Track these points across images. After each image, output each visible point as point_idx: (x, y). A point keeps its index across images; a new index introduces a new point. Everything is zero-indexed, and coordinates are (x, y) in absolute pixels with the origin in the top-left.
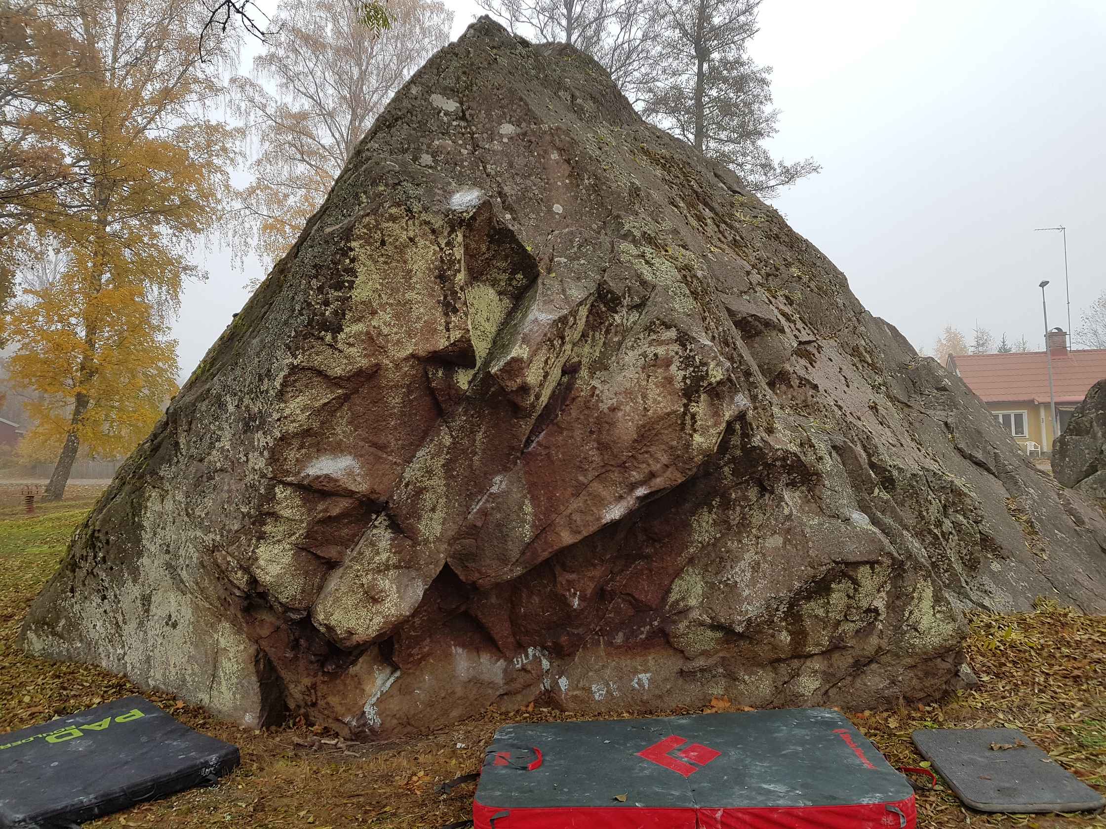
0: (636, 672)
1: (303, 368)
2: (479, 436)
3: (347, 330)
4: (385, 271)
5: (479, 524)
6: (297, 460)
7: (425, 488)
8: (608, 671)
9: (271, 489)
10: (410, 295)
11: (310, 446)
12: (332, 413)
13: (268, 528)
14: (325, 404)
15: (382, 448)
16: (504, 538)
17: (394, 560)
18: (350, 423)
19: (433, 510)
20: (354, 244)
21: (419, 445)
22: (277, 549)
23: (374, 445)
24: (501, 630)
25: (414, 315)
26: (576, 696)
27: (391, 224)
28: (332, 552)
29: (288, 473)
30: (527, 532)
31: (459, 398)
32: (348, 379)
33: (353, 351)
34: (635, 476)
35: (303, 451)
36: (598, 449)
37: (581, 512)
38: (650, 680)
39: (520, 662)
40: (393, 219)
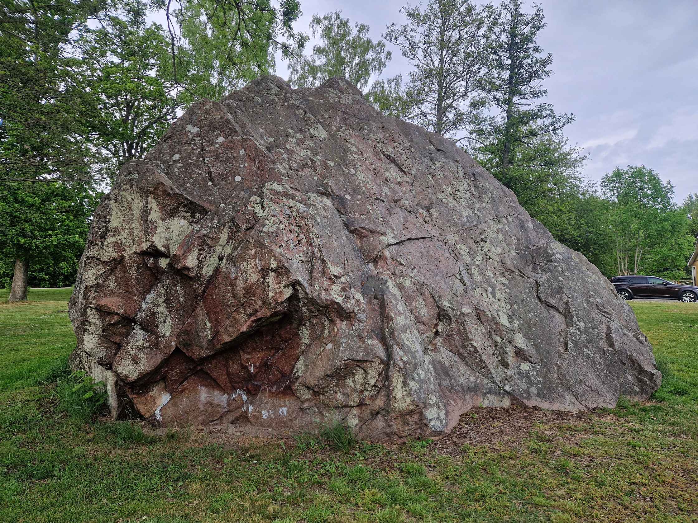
0: (281, 406)
1: (91, 257)
2: (179, 289)
3: (108, 240)
4: (125, 214)
5: (188, 329)
6: (94, 297)
7: (157, 312)
8: (269, 405)
9: (85, 309)
10: (134, 225)
11: (99, 292)
12: (107, 277)
13: (87, 327)
14: (102, 273)
15: (131, 293)
16: (199, 336)
17: (146, 344)
18: (115, 282)
19: (165, 322)
20: (111, 202)
21: (149, 292)
22: (92, 336)
23: (127, 292)
24: (223, 379)
25: (135, 234)
26: (255, 415)
27: (124, 193)
28: (117, 339)
29: (91, 303)
30: (209, 334)
31: (163, 272)
32: (110, 262)
33: (110, 250)
34: (249, 311)
35: (97, 294)
36: (233, 297)
37: (230, 326)
38: (287, 411)
39: (234, 396)
40: (125, 190)
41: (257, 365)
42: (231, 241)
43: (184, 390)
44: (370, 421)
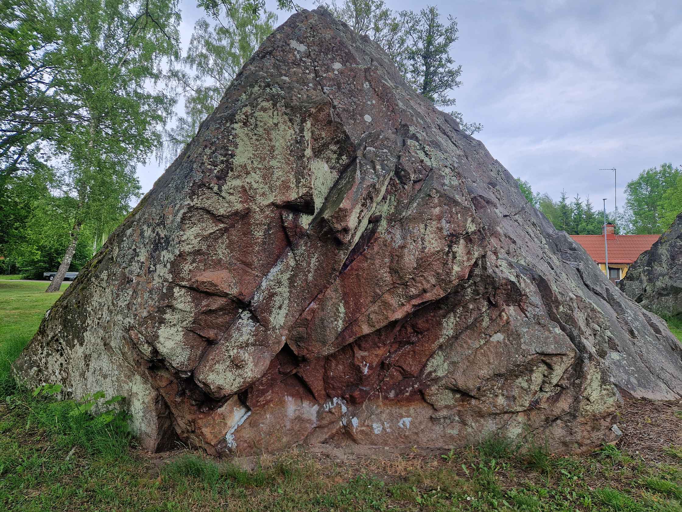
0: (402, 417)
1: (197, 208)
2: (313, 260)
3: (229, 184)
4: (256, 145)
5: (309, 318)
6: (190, 271)
7: (276, 293)
8: (384, 415)
9: (170, 289)
10: (273, 163)
11: (200, 261)
12: (216, 239)
13: (167, 316)
14: (211, 234)
15: (249, 265)
16: (324, 328)
17: (252, 340)
18: (228, 247)
19: (280, 308)
20: (235, 126)
21: (274, 264)
22: (174, 330)
23: (244, 263)
24: (317, 386)
25: (275, 177)
26: (362, 431)
27: (262, 113)
28: (211, 334)
29: (183, 279)
30: (340, 324)
31: (302, 234)
32: (228, 217)
33: (232, 198)
34: (413, 291)
35: (194, 265)
36: (390, 273)
37: (376, 313)
38: (412, 423)
39: (328, 406)
40: (264, 110)
41: (374, 364)
42: (389, 197)
43: (268, 402)
44: (542, 429)
